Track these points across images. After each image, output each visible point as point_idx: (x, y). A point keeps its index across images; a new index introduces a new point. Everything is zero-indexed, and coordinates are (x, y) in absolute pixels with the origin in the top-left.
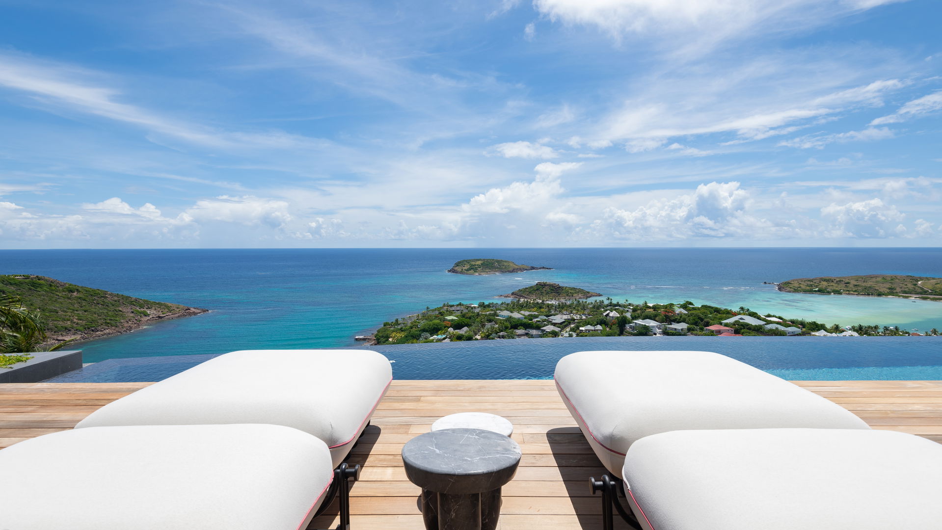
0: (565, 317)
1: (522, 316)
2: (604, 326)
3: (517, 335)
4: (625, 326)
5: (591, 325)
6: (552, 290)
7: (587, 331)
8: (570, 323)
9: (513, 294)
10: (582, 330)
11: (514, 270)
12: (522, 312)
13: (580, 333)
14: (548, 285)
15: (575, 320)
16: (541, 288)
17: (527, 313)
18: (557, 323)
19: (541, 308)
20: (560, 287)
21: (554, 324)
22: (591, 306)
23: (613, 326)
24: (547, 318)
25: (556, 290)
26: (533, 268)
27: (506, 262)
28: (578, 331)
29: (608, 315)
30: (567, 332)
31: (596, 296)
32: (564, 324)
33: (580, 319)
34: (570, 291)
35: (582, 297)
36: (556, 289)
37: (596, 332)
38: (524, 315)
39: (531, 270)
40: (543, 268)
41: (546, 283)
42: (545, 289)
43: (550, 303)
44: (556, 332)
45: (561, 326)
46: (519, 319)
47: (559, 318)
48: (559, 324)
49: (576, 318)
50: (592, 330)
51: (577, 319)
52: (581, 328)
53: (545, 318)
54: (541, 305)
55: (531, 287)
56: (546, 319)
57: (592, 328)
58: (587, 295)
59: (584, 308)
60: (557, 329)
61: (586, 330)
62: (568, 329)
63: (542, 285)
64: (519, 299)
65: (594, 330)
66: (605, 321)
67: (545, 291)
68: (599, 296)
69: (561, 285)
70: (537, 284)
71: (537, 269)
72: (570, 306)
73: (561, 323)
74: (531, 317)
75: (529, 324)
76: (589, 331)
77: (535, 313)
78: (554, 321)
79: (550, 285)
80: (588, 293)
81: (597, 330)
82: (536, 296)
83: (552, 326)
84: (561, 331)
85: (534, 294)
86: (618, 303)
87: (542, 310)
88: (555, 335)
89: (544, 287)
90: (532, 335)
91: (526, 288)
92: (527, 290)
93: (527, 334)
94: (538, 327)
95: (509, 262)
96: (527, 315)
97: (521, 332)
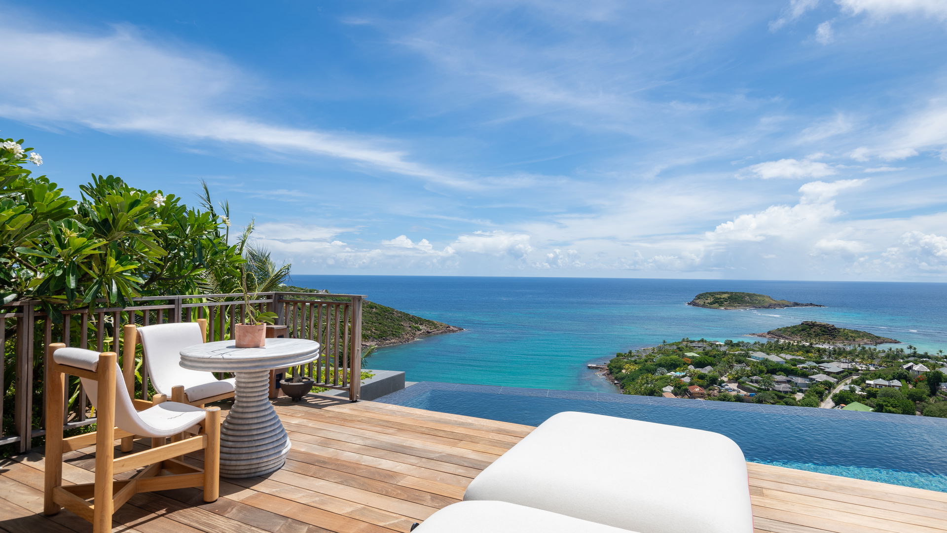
0: (845, 366)
1: (782, 360)
2: (904, 382)
3: (775, 381)
4: (939, 385)
5: (884, 379)
6: (824, 331)
7: (878, 386)
8: (851, 374)
9: (769, 333)
10: (870, 384)
11: (770, 305)
12: (783, 355)
13: (867, 387)
14: (818, 325)
15: (859, 370)
16: (808, 329)
17: (789, 357)
18: (831, 373)
19: (808, 352)
20: (835, 329)
21: (828, 374)
22: (883, 355)
23: (919, 383)
24: (817, 365)
25: (829, 332)
26: (796, 304)
27: (760, 296)
28: (864, 385)
29: (910, 368)
30: (846, 384)
31: (891, 342)
32: (842, 374)
33: (866, 370)
34: (850, 334)
35: (869, 342)
36: (830, 330)
37: (892, 389)
38: (785, 359)
39: (795, 306)
40: (811, 304)
41: (815, 322)
42: (813, 330)
43: (821, 346)
44: (830, 383)
45: (838, 376)
46: (778, 363)
47: (835, 367)
48: (834, 373)
49: (860, 368)
50: (886, 386)
51: (862, 370)
52: (867, 382)
53: (815, 364)
54: (808, 348)
55: (794, 327)
56: (815, 366)
57: (886, 383)
58: (878, 340)
59: (872, 356)
60: (832, 380)
61: (876, 385)
62: (848, 381)
63: (810, 325)
64: (778, 339)
65: (889, 386)
66: (906, 375)
67: (814, 332)
68: (896, 343)
69: (836, 326)
70: (802, 324)
71: (802, 305)
72: (850, 353)
73: (838, 373)
74: (795, 362)
75: (792, 370)
76: (881, 386)
77: (800, 357)
78: (827, 370)
79: (821, 326)
80: (879, 338)
81: (893, 386)
82: (801, 338)
83: (825, 375)
84: (838, 383)
85: (799, 335)
86: (926, 353)
87: (810, 355)
88: (829, 386)
89: (812, 328)
90: (796, 384)
91: (788, 328)
92: (789, 330)
93: (789, 382)
94: (804, 375)
95: (764, 296)
96: (789, 359)
97: (781, 378)
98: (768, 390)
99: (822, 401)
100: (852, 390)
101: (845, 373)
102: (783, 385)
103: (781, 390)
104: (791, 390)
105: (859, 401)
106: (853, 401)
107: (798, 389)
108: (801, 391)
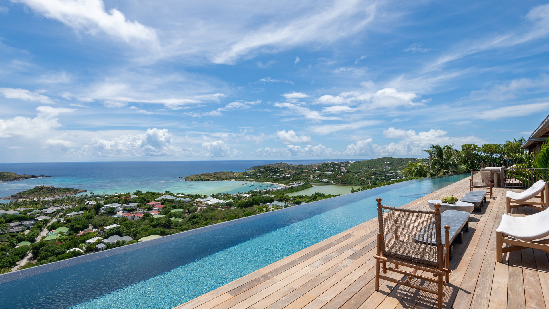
0: (56, 208)
1: (17, 212)
2: (85, 211)
3: (10, 227)
4: (99, 209)
5: (76, 211)
6: (48, 191)
7: (72, 216)
8: (59, 212)
9: (12, 196)
10: (69, 216)
11: (15, 178)
12: (19, 209)
13: (67, 217)
14: (45, 188)
15: (64, 209)
16: (38, 190)
17: (22, 209)
18: (48, 214)
19: (36, 204)
20: (55, 188)
21: (46, 215)
22: (78, 199)
23: (91, 210)
24: (40, 211)
25: (52, 191)
26: (33, 176)
27: (7, 173)
28: (65, 217)
29: (88, 203)
30: (56, 218)
31: (84, 192)
32: (54, 213)
33: (68, 208)
34: (64, 190)
35: (73, 193)
36: (52, 190)
37: (79, 216)
38: (20, 211)
39: (32, 178)
40: (43, 176)
41: (44, 186)
42: (42, 191)
43: (46, 200)
44: (47, 220)
45: (52, 215)
46: (14, 215)
47: (50, 210)
48: (50, 214)
49: (65, 208)
50: (76, 215)
51: (66, 209)
52: (67, 215)
53: (39, 211)
54: (37, 202)
55: (30, 190)
56: (39, 212)
57: (76, 213)
58: (77, 191)
59: (72, 201)
60: (48, 218)
61: (71, 215)
62: (57, 217)
63: (40, 188)
64: (18, 199)
65: (78, 215)
66: (86, 208)
67: (43, 192)
68: (86, 192)
69: (56, 187)
70: (35, 188)
71: (37, 177)
72: (62, 201)
73: (52, 213)
74: (26, 212)
75: (24, 217)
76: (74, 215)
77: (30, 208)
78: (46, 213)
79: (46, 188)
80: (78, 190)
81: (80, 214)
82: (34, 196)
83: (44, 216)
84: (51, 219)
85: (33, 195)
86: (98, 195)
87: (37, 205)
88: (46, 222)
89: (41, 190)
90: (26, 225)
91: (25, 191)
92: (26, 192)
93: (20, 225)
94: (31, 219)
95: (11, 173)
96: (23, 210)
97: (15, 224)
98: (5, 233)
99: (41, 231)
100: (59, 221)
101: (56, 213)
102: (16, 228)
103: (14, 231)
104: (22, 230)
105: (62, 226)
106: (59, 227)
107: (27, 228)
108: (29, 229)
